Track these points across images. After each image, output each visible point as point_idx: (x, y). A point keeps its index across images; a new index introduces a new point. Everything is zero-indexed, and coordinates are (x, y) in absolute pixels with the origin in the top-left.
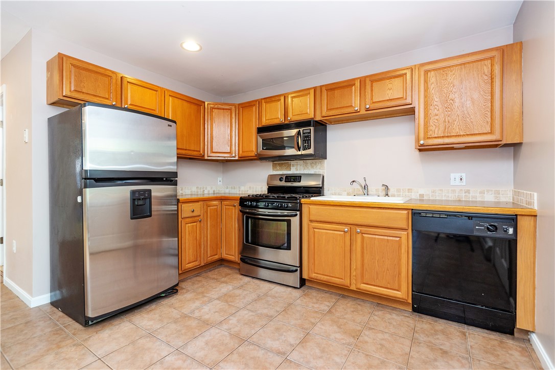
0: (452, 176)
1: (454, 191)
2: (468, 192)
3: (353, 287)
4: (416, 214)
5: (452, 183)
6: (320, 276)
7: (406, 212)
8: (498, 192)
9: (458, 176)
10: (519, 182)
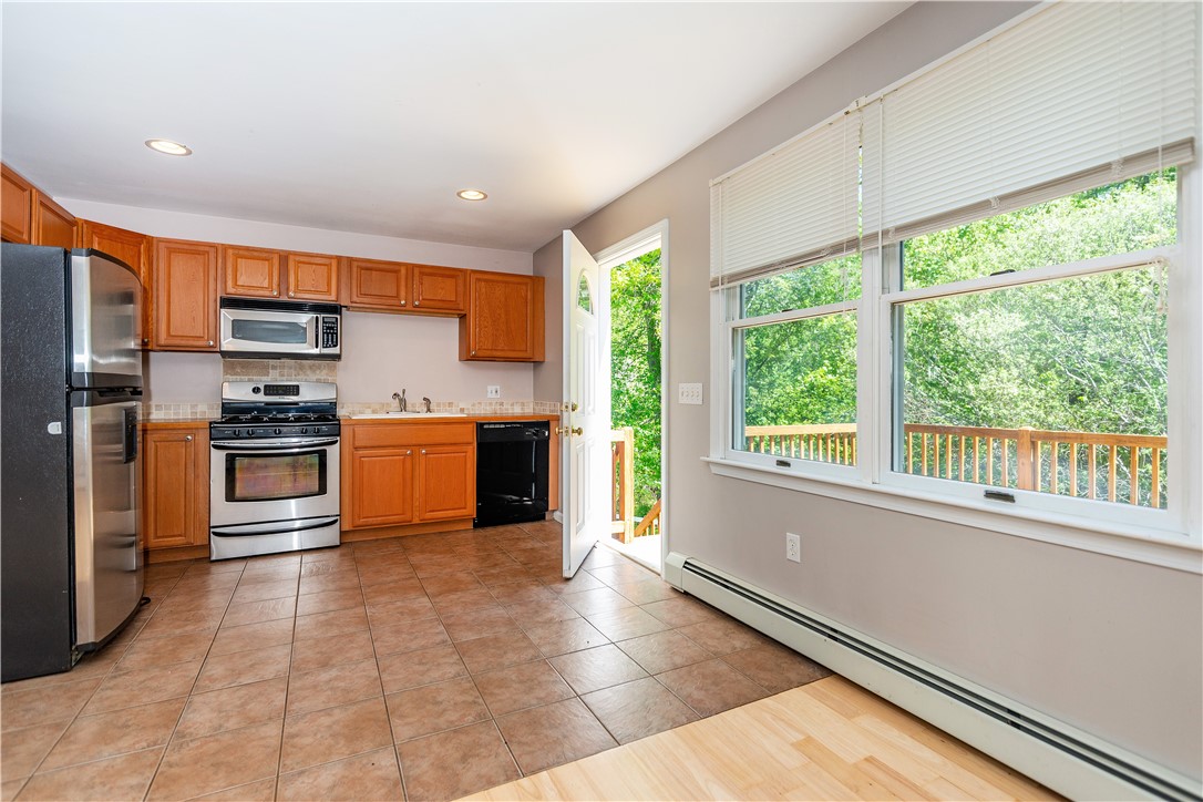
0: (490, 388)
1: (491, 404)
2: (502, 404)
3: (416, 521)
4: (481, 427)
5: (489, 395)
6: (371, 519)
7: (471, 426)
8: (523, 404)
9: (493, 388)
10: (539, 394)
